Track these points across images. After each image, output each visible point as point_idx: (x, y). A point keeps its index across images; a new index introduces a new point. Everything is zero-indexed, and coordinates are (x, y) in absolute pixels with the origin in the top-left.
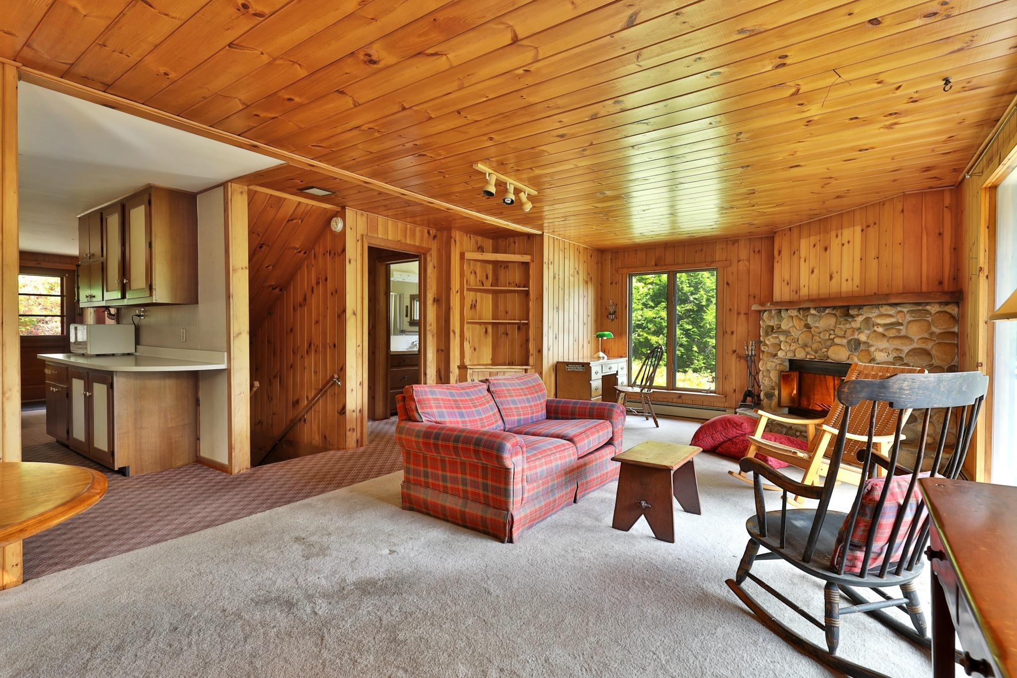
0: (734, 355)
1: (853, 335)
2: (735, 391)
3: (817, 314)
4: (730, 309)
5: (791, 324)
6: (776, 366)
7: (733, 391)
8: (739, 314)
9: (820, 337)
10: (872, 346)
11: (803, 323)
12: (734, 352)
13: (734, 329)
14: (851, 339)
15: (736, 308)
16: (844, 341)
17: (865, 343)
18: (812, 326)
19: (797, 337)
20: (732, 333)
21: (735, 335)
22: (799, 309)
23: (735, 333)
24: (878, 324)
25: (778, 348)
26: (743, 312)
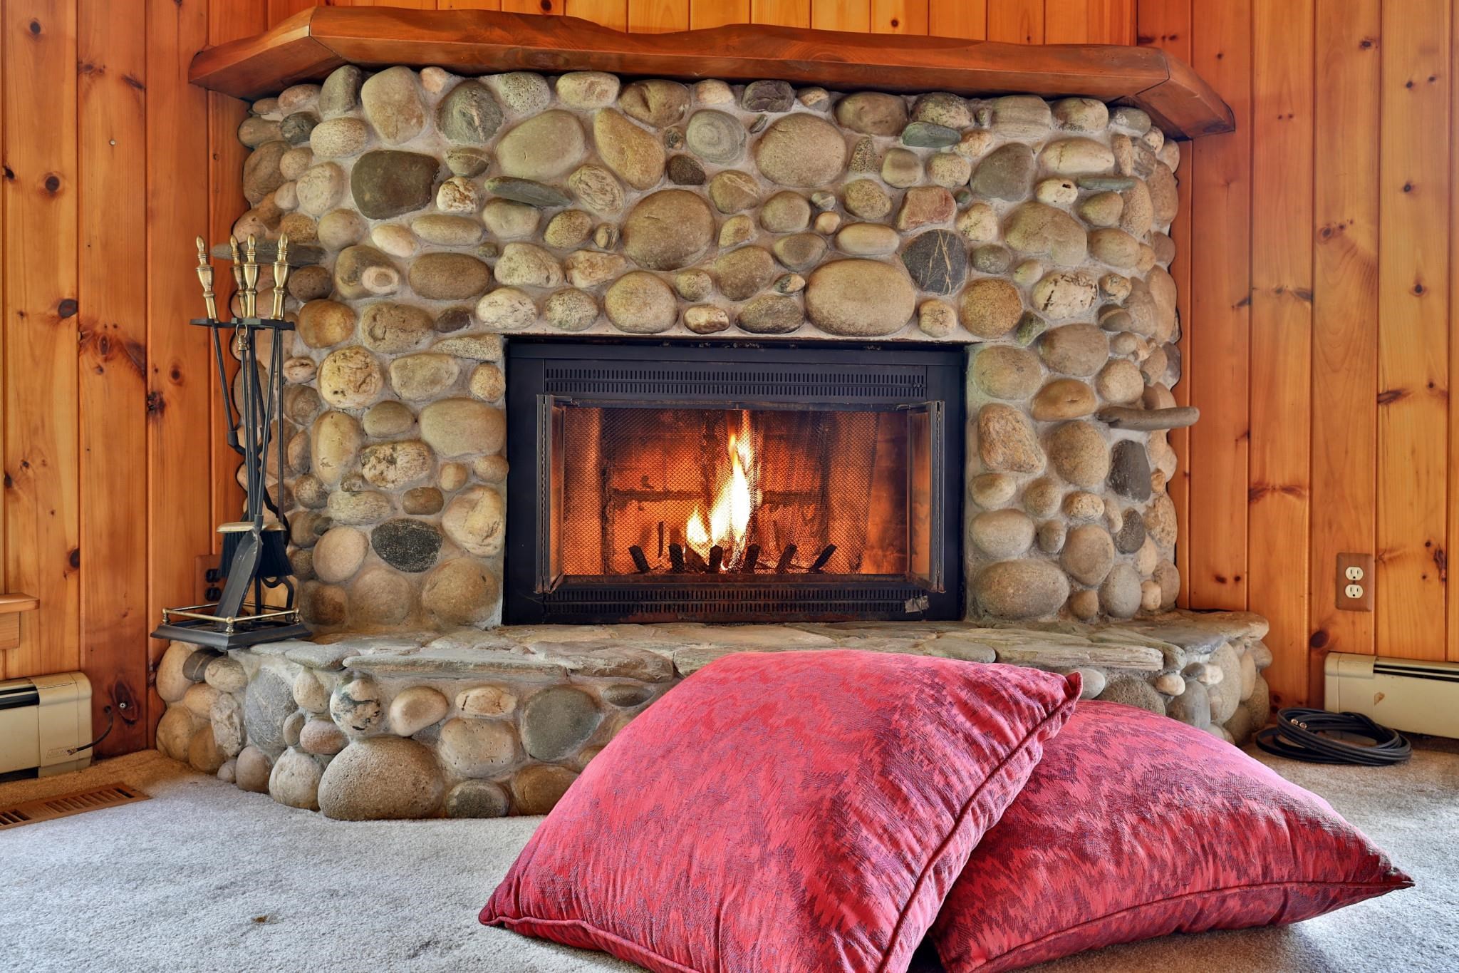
0: (67, 334)
1: (942, 214)
2: (74, 559)
3: (745, 114)
4: (35, 27)
5: (577, 153)
6: (465, 378)
7: (60, 563)
8: (86, 69)
9: (761, 224)
10: (1029, 262)
11: (659, 153)
12: (68, 308)
13: (65, 163)
14: (930, 234)
15: (70, 30)
16: (889, 243)
17: (993, 250)
18: (709, 168)
19: (614, 219)
20: (52, 185)
21: (66, 204)
22: (628, 80)
23: (68, 186)
24: (1055, 176)
25: (476, 278)
26: (116, 65)
